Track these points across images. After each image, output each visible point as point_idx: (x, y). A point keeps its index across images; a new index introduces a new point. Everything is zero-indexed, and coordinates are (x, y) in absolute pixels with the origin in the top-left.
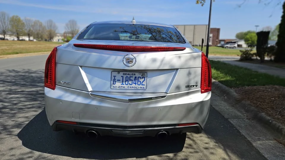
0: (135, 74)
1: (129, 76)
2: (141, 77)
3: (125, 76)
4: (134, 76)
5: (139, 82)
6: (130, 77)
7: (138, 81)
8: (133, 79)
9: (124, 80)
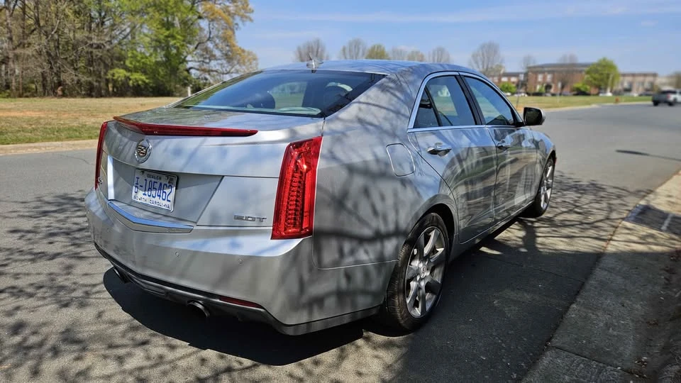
0: (160, 179)
1: (153, 180)
2: (168, 185)
3: (149, 179)
4: (159, 181)
5: (164, 194)
6: (154, 182)
7: (164, 192)
8: (157, 186)
9: (147, 188)
